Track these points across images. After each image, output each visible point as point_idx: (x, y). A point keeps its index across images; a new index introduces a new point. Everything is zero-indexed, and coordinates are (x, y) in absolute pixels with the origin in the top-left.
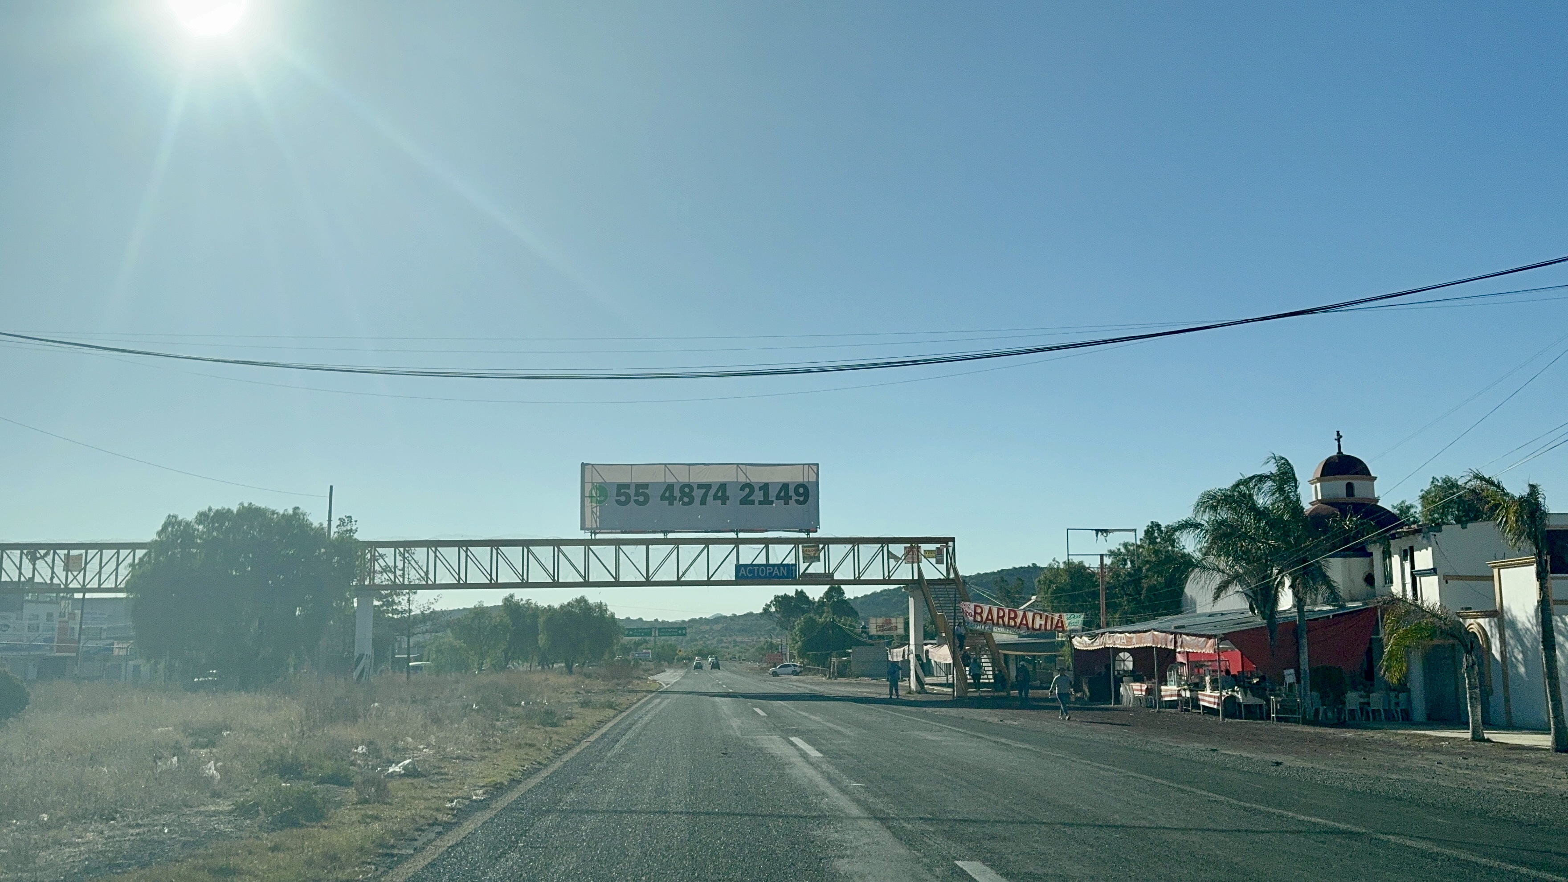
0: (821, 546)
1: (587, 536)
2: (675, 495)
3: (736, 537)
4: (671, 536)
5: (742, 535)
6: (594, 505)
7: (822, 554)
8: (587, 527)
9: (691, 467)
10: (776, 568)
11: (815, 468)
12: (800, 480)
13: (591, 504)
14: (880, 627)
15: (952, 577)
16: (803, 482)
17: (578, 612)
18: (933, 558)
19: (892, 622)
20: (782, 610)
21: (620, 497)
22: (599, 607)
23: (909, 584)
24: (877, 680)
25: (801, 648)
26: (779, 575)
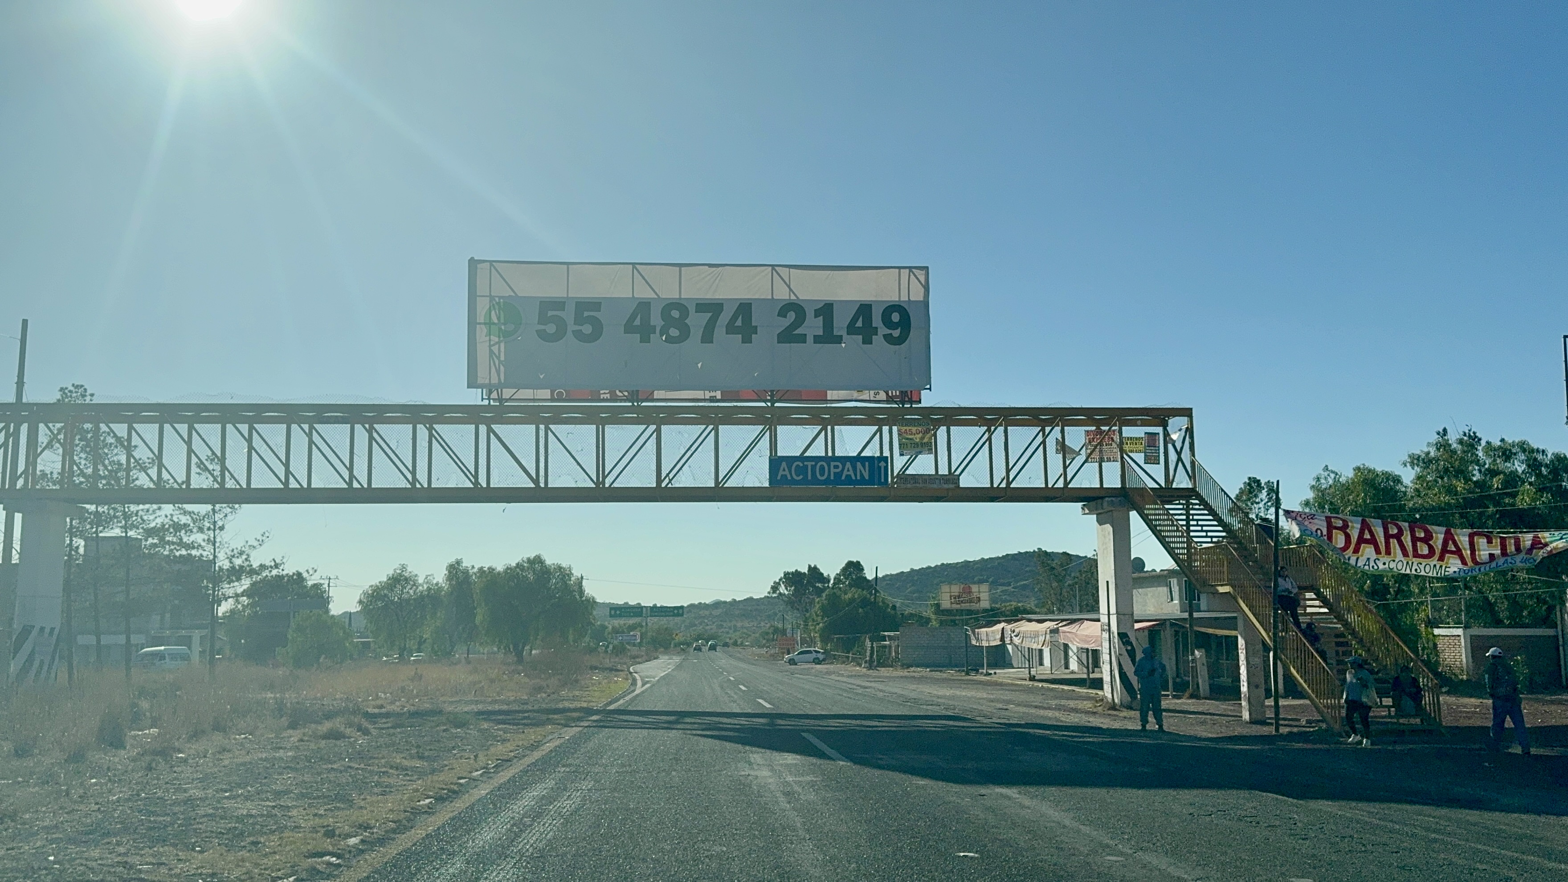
1: (482, 401)
2: (652, 323)
3: (770, 408)
4: (645, 404)
5: (778, 405)
6: (495, 339)
8: (480, 381)
9: (683, 269)
10: (848, 465)
11: (921, 275)
12: (895, 298)
13: (488, 338)
14: (955, 598)
15: (1183, 485)
16: (900, 301)
17: (531, 576)
18: (1140, 451)
19: (973, 590)
20: (793, 588)
21: (546, 325)
22: (560, 570)
23: (1102, 498)
24: (941, 671)
25: (823, 630)
26: (854, 478)
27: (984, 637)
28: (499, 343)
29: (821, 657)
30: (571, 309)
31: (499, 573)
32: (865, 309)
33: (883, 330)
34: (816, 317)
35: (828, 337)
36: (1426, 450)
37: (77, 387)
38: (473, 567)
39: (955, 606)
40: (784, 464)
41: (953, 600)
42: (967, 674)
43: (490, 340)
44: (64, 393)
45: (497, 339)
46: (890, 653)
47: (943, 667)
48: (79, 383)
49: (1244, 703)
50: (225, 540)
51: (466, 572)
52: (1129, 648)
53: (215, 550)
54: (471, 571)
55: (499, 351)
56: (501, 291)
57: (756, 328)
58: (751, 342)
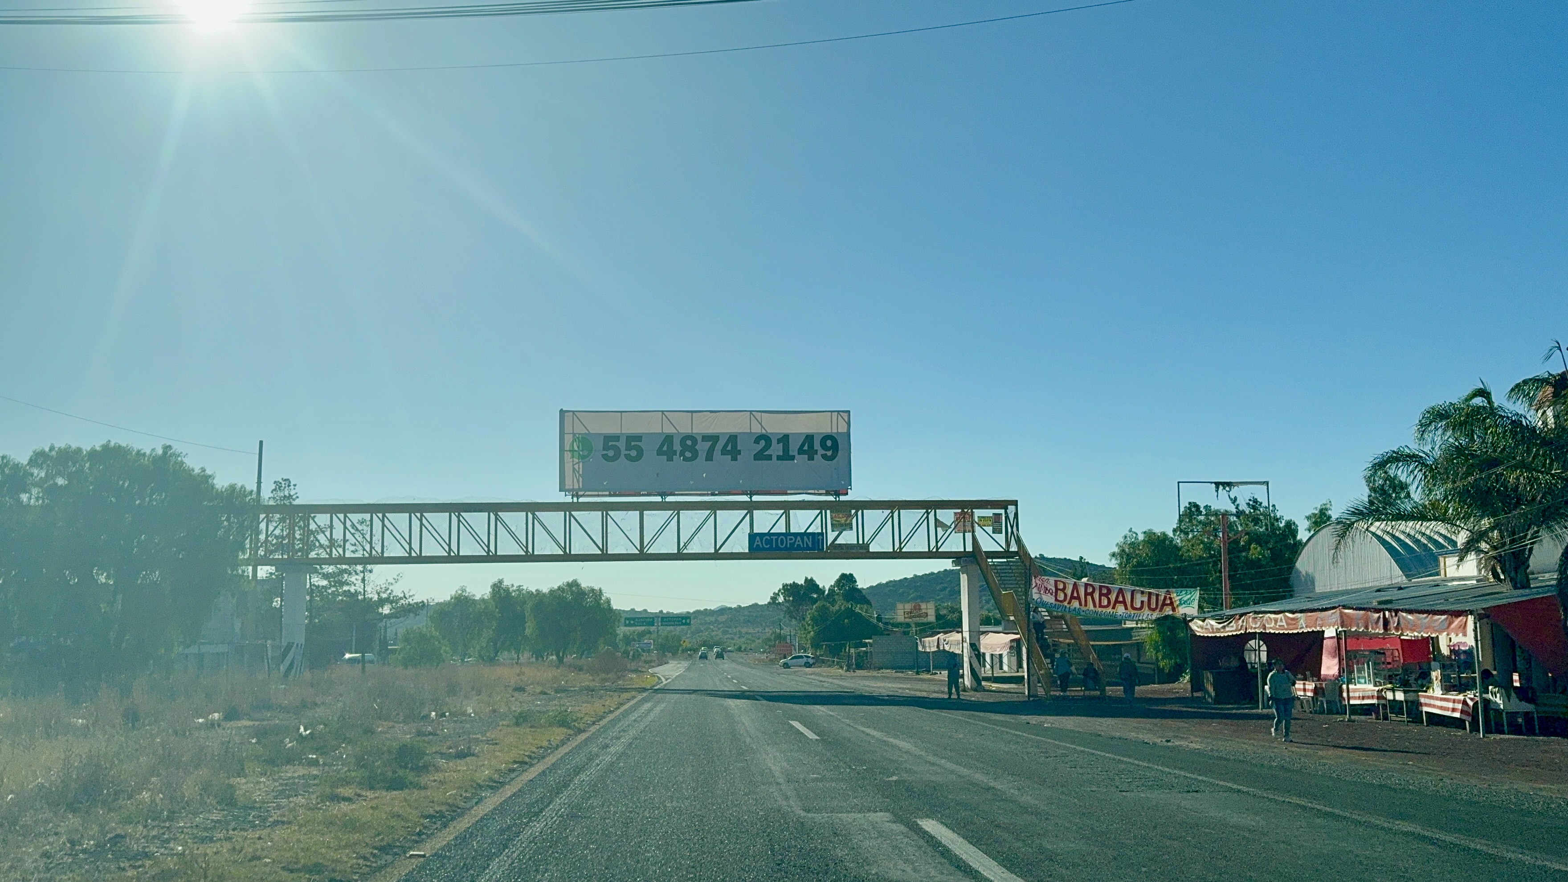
0: (853, 511)
1: (569, 499)
2: (674, 449)
3: (749, 500)
4: (669, 499)
5: (755, 498)
6: (576, 460)
7: (854, 520)
8: (567, 487)
9: (694, 414)
10: (799, 538)
11: (845, 416)
12: (829, 431)
13: (572, 460)
14: (908, 613)
15: (1013, 550)
16: (831, 433)
17: (570, 597)
18: (989, 526)
19: (922, 607)
20: (791, 599)
21: (607, 451)
22: (593, 592)
23: (961, 558)
24: (903, 672)
25: (813, 638)
26: (802, 546)
27: (927, 645)
28: (579, 463)
29: (811, 661)
30: (623, 440)
31: (544, 595)
32: (809, 438)
33: (821, 451)
34: (778, 443)
35: (786, 456)
37: (285, 478)
38: (513, 586)
39: (908, 620)
40: (758, 538)
41: (906, 615)
42: (918, 673)
44: (278, 485)
45: (577, 461)
46: (869, 657)
47: (903, 669)
49: (1026, 685)
50: (372, 580)
51: (507, 590)
52: (976, 652)
53: (364, 587)
54: (511, 589)
55: (579, 468)
56: (580, 430)
57: (740, 451)
58: (736, 460)
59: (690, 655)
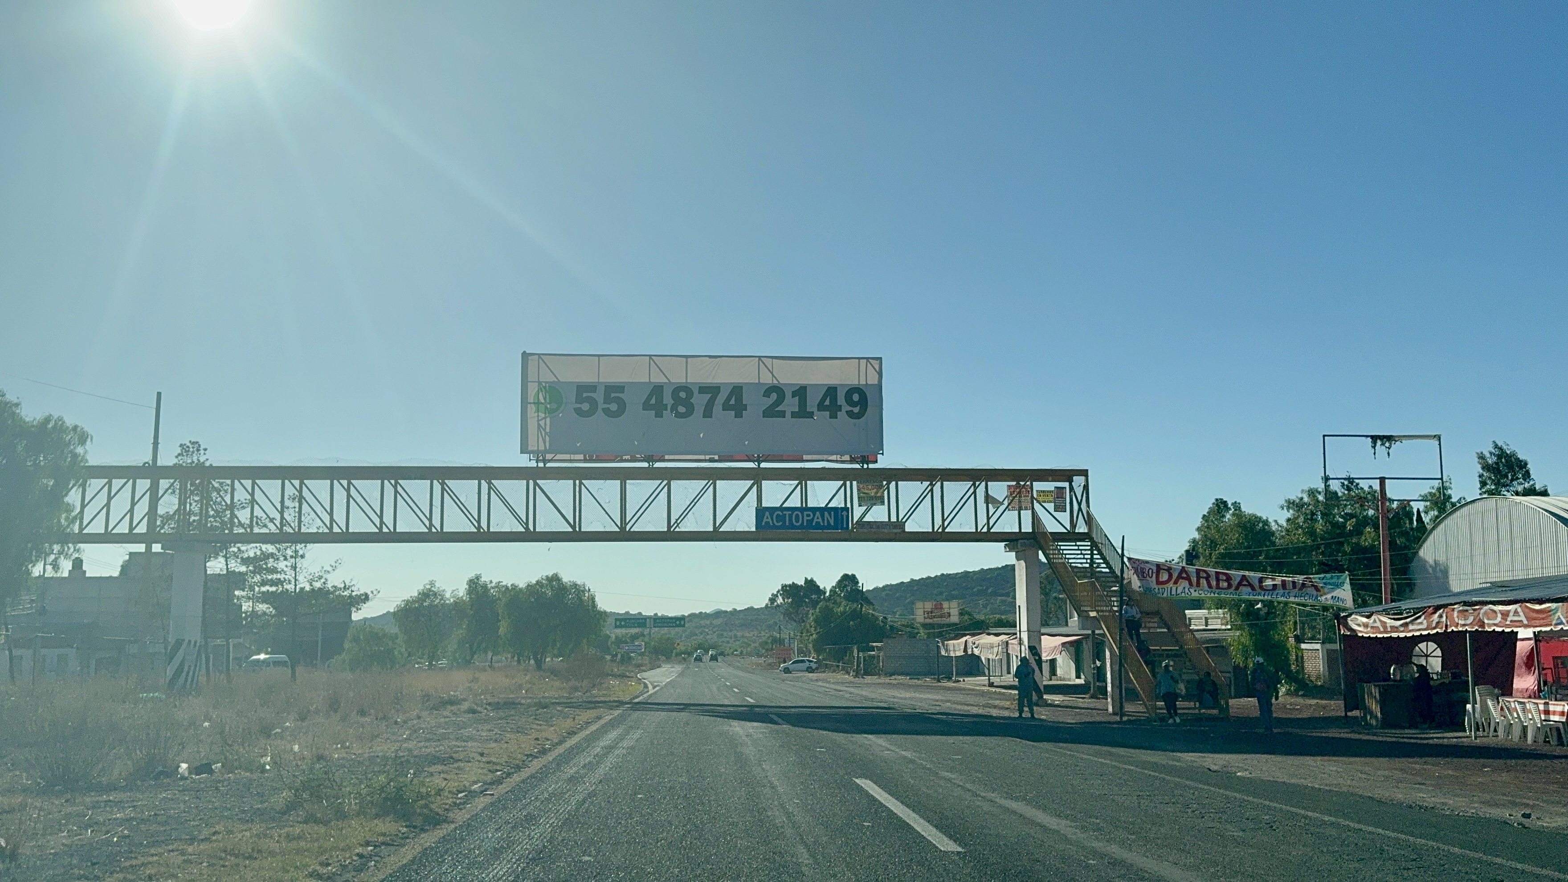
0: (885, 483)
1: (533, 464)
2: (665, 402)
3: (756, 467)
4: (658, 465)
5: (764, 465)
7: (887, 493)
8: (531, 448)
9: (689, 360)
10: (818, 514)
11: (876, 364)
12: (855, 382)
13: (536, 414)
14: (928, 613)
15: (1081, 531)
16: (859, 385)
17: (549, 593)
18: (1051, 502)
19: (944, 607)
20: (790, 600)
21: (581, 404)
22: (575, 587)
23: (1017, 540)
24: (918, 679)
25: (816, 642)
26: (822, 524)
27: (952, 648)
28: (545, 418)
29: (814, 666)
30: (601, 391)
31: (521, 590)
32: (831, 391)
33: (846, 408)
34: (793, 397)
35: (803, 413)
36: (1300, 496)
37: (193, 443)
38: (491, 582)
39: (928, 621)
40: (767, 514)
41: (926, 615)
42: (939, 681)
43: (538, 416)
44: (183, 448)
45: (543, 415)
46: (879, 662)
47: (921, 675)
48: (195, 441)
49: (1109, 700)
50: (304, 566)
51: (485, 586)
52: (1037, 658)
53: (295, 574)
54: (489, 586)
55: (545, 424)
56: (547, 377)
57: (746, 405)
58: (742, 417)
59: (684, 659)
